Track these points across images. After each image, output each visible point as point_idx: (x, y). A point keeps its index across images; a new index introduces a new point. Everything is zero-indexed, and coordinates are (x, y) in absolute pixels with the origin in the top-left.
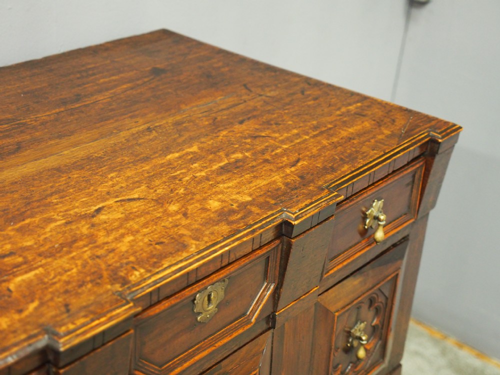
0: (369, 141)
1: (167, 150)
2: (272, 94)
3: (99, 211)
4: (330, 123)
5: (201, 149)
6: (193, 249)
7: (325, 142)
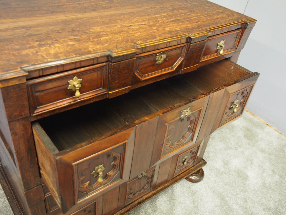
0: (223, 20)
1: (156, 14)
2: (195, 4)
3: (131, 26)
4: (212, 14)
5: (167, 15)
6: (158, 39)
7: (208, 18)
